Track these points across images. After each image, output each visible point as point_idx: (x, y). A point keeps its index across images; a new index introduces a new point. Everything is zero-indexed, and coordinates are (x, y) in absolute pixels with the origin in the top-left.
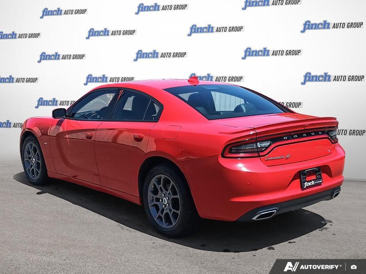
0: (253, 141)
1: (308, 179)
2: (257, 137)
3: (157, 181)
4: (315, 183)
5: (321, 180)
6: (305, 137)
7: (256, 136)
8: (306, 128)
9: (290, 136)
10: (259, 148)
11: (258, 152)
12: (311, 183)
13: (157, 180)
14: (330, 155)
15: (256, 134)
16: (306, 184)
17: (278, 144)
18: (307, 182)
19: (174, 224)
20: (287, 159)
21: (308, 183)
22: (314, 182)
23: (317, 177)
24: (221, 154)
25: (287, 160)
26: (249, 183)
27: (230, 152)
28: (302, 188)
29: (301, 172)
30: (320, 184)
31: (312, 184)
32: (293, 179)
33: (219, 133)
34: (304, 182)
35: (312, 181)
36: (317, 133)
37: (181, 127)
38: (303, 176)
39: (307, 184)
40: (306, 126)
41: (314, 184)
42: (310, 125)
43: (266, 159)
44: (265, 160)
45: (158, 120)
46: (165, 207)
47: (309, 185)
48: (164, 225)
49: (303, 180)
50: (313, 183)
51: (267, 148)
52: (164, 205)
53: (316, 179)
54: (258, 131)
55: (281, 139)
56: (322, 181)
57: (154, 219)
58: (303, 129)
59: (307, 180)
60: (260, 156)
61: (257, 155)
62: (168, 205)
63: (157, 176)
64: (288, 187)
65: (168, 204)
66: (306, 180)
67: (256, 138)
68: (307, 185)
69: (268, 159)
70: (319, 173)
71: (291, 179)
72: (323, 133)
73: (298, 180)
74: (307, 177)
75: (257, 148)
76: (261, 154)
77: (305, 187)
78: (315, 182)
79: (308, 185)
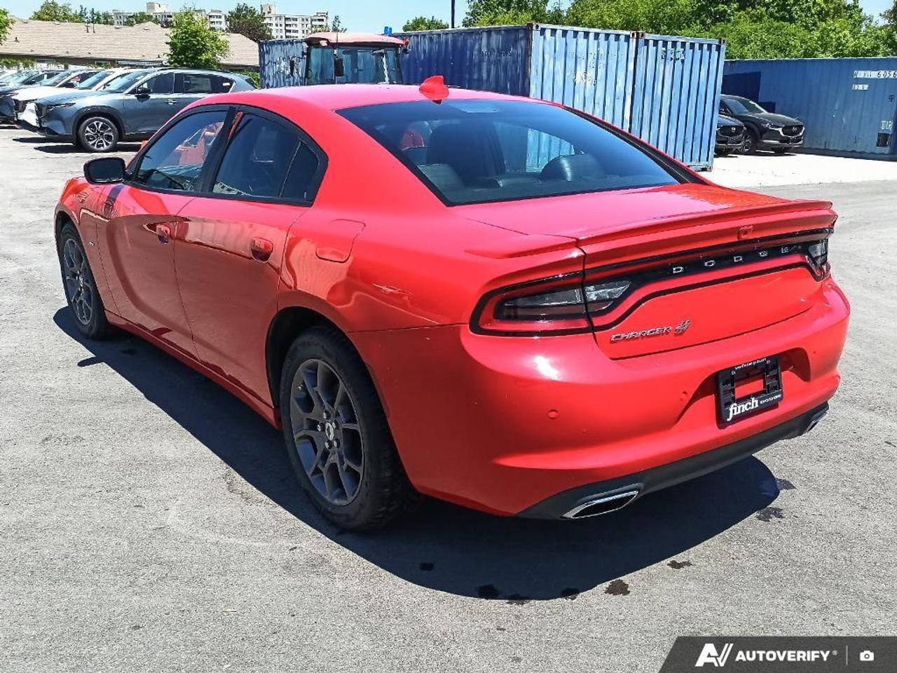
0: (576, 280)
1: (740, 391)
2: (586, 268)
3: (308, 373)
4: (759, 404)
5: (777, 394)
6: (739, 264)
7: (584, 267)
8: (744, 237)
9: (693, 264)
10: (593, 302)
11: (588, 316)
12: (748, 406)
13: (309, 371)
14: (806, 315)
15: (584, 259)
16: (734, 410)
17: (654, 291)
18: (735, 404)
19: (350, 499)
20: (679, 334)
21: (739, 407)
22: (757, 401)
23: (767, 384)
24: (468, 321)
25: (678, 337)
26: (553, 414)
27: (498, 315)
28: (721, 421)
29: (720, 376)
30: (774, 405)
31: (753, 407)
32: (696, 397)
33: (466, 251)
34: (729, 404)
35: (753, 399)
36: (774, 252)
37: (365, 226)
38: (724, 385)
39: (735, 408)
40: (746, 232)
41: (757, 406)
42: (758, 228)
43: (614, 336)
44: (609, 341)
45: (311, 201)
46: (330, 448)
47: (743, 411)
48: (328, 496)
49: (724, 399)
50: (754, 403)
51: (617, 302)
52: (329, 441)
53: (764, 392)
54: (589, 249)
55: (662, 272)
56: (779, 396)
57: (307, 472)
58: (736, 240)
59: (736, 398)
60: (592, 329)
61: (584, 324)
62: (335, 443)
63: (310, 361)
64: (676, 422)
65: (337, 440)
66: (734, 398)
67: (584, 271)
68: (736, 413)
69: (619, 337)
70: (773, 373)
71: (687, 398)
72: (793, 250)
73: (709, 400)
74: (738, 386)
75: (586, 303)
76: (597, 322)
77: (728, 420)
78: (759, 400)
79: (739, 412)
